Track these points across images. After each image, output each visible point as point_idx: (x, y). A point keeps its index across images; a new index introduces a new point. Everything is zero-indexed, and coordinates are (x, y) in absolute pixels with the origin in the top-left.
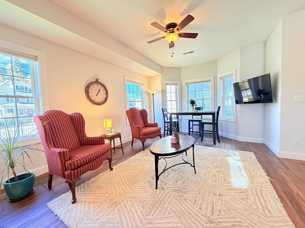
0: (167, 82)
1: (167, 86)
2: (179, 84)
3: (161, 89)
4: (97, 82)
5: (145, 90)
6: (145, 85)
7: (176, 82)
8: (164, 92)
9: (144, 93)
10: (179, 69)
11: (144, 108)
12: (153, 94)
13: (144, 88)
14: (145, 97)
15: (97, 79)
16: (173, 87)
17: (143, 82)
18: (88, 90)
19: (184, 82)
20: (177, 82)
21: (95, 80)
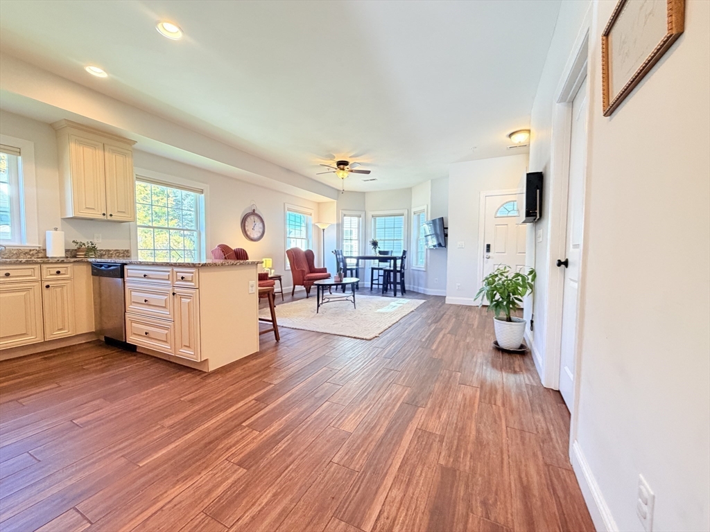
0: (345, 212)
1: (345, 218)
2: (363, 215)
3: (335, 223)
4: (253, 213)
5: (313, 222)
6: (313, 215)
7: (358, 213)
8: (340, 226)
9: (310, 227)
10: (364, 193)
11: (310, 249)
12: (324, 230)
13: (312, 220)
14: (312, 232)
15: (254, 210)
16: (355, 220)
17: (310, 211)
18: (245, 223)
19: (370, 214)
20: (360, 211)
21: (251, 211)
